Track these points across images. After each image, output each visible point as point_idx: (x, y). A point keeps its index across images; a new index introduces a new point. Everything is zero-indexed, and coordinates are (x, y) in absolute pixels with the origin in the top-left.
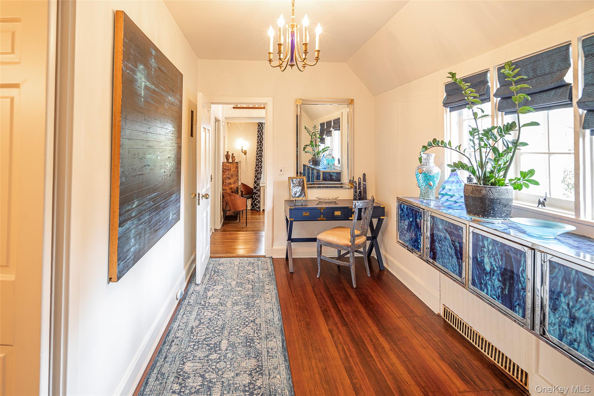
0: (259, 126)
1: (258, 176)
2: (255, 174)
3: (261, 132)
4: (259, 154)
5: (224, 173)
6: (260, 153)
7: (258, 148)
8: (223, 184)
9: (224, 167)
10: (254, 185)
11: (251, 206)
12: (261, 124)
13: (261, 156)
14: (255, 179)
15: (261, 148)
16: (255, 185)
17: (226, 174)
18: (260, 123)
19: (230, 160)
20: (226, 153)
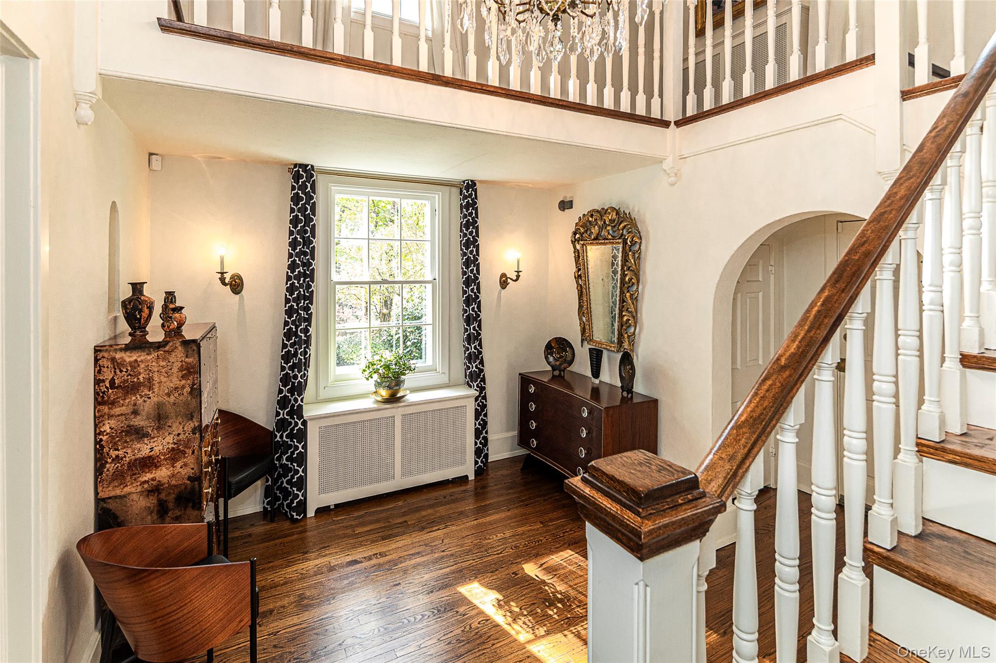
0: (297, 177)
1: (295, 377)
2: (283, 369)
3: (307, 203)
4: (297, 289)
5: (105, 409)
6: (301, 286)
7: (292, 267)
8: (99, 470)
9: (108, 375)
10: (278, 414)
11: (266, 497)
12: (305, 171)
13: (305, 298)
14: (281, 391)
15: (307, 264)
16: (284, 414)
17: (117, 411)
18: (301, 166)
19: (155, 332)
20: (126, 293)
